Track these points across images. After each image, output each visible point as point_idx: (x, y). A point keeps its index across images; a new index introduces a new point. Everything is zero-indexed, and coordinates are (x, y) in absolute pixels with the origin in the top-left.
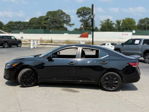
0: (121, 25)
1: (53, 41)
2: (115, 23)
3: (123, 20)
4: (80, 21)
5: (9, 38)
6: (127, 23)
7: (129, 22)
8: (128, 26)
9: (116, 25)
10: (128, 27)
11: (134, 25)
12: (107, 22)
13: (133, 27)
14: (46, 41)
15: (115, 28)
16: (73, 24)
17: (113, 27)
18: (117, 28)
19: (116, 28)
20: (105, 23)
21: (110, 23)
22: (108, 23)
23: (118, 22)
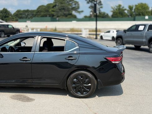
0: (133, 11)
1: (57, 29)
2: (128, 8)
3: (136, 6)
4: (90, 7)
5: (6, 27)
6: (140, 8)
7: (142, 7)
8: (141, 11)
9: (128, 11)
10: (142, 13)
11: (147, 10)
12: (118, 8)
13: (147, 12)
15: (127, 14)
16: (82, 11)
17: (125, 13)
18: (130, 14)
19: (128, 14)
20: (116, 9)
21: (121, 9)
22: (119, 9)
23: (131, 8)
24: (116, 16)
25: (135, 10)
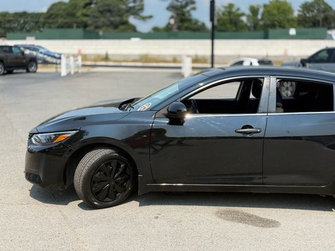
0: (259, 17)
1: (110, 57)
2: (248, 12)
3: (265, 6)
4: (168, 9)
6: (275, 12)
7: (278, 8)
8: (276, 18)
9: (248, 16)
10: (277, 21)
11: (290, 17)
12: (228, 10)
13: (288, 21)
14: (93, 57)
15: (246, 25)
16: (151, 17)
17: (242, 21)
18: (252, 25)
19: (249, 24)
20: (224, 14)
21: (234, 13)
22: (230, 13)
23: (254, 11)
24: (223, 28)
25: (263, 15)
